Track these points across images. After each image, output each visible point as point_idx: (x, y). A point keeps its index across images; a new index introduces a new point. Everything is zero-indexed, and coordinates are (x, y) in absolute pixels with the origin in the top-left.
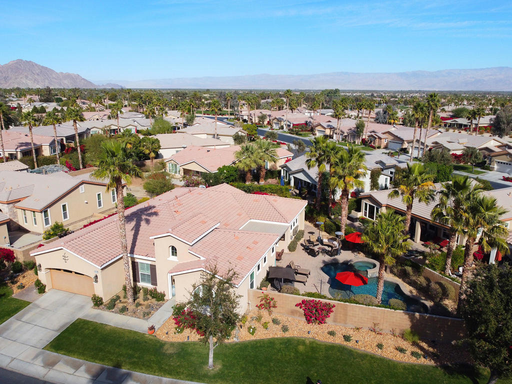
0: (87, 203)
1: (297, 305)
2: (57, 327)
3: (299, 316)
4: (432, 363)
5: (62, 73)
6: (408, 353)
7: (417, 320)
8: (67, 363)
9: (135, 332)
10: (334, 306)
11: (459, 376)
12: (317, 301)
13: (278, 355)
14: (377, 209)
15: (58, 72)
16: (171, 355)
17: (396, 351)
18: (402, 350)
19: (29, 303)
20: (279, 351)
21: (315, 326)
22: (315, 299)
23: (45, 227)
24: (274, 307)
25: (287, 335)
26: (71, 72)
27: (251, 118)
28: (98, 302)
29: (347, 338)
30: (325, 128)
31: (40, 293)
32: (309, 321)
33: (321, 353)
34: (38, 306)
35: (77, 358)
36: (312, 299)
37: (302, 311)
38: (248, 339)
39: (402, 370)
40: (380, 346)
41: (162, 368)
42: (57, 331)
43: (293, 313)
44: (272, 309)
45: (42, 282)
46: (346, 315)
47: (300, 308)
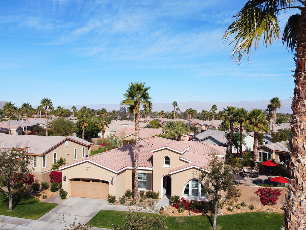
0: (68, 154)
1: (255, 193)
2: (88, 214)
10: (281, 191)
14: (269, 155)
16: (183, 223)
19: (57, 205)
22: (268, 187)
23: (43, 168)
24: (239, 196)
28: (112, 200)
30: (202, 126)
32: (264, 204)
34: (65, 206)
37: (259, 197)
42: (90, 216)
43: (252, 199)
44: (237, 198)
45: (64, 191)
47: (258, 195)
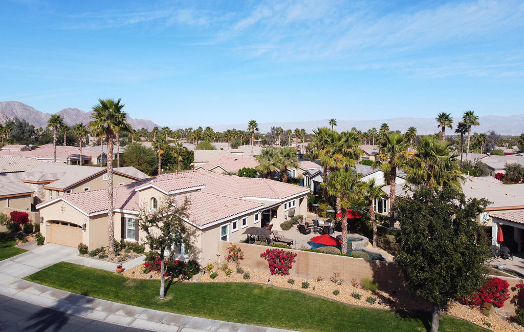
1: (262, 256)
3: (265, 268)
4: (387, 308)
5: (136, 119)
6: (364, 299)
7: (378, 268)
8: (37, 288)
9: (106, 271)
10: (295, 255)
11: (412, 319)
12: (280, 250)
13: (230, 294)
14: (385, 201)
15: (133, 118)
16: (130, 288)
17: (351, 297)
18: (357, 297)
19: (26, 251)
20: (234, 291)
21: (278, 277)
22: (278, 248)
24: (241, 258)
25: (247, 281)
26: (144, 119)
27: (299, 149)
28: (83, 250)
29: (305, 285)
30: (369, 155)
31: (38, 244)
32: (273, 272)
33: (274, 296)
34: (33, 253)
35: (48, 286)
36: (275, 248)
37: (267, 262)
38: (208, 281)
39: (351, 311)
40: (336, 293)
41: (117, 296)
42: (40, 268)
43: (258, 264)
44: (240, 261)
45: (42, 235)
46: (307, 265)
47: (265, 259)
